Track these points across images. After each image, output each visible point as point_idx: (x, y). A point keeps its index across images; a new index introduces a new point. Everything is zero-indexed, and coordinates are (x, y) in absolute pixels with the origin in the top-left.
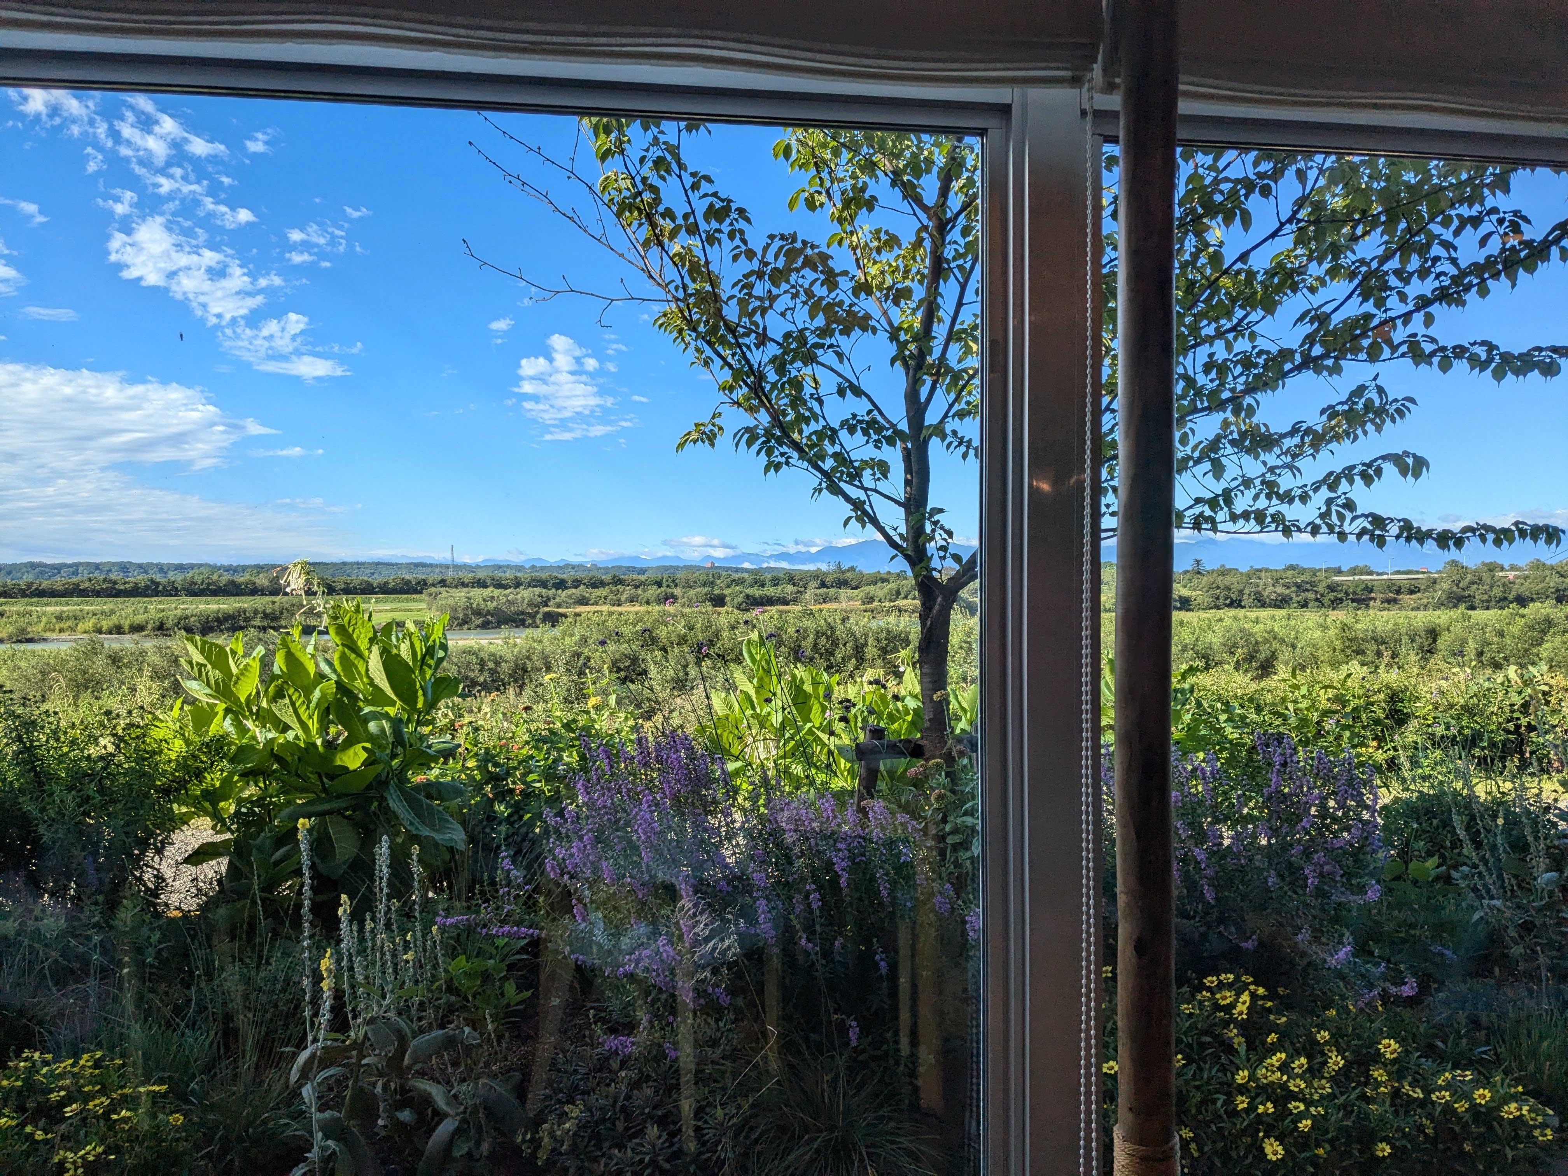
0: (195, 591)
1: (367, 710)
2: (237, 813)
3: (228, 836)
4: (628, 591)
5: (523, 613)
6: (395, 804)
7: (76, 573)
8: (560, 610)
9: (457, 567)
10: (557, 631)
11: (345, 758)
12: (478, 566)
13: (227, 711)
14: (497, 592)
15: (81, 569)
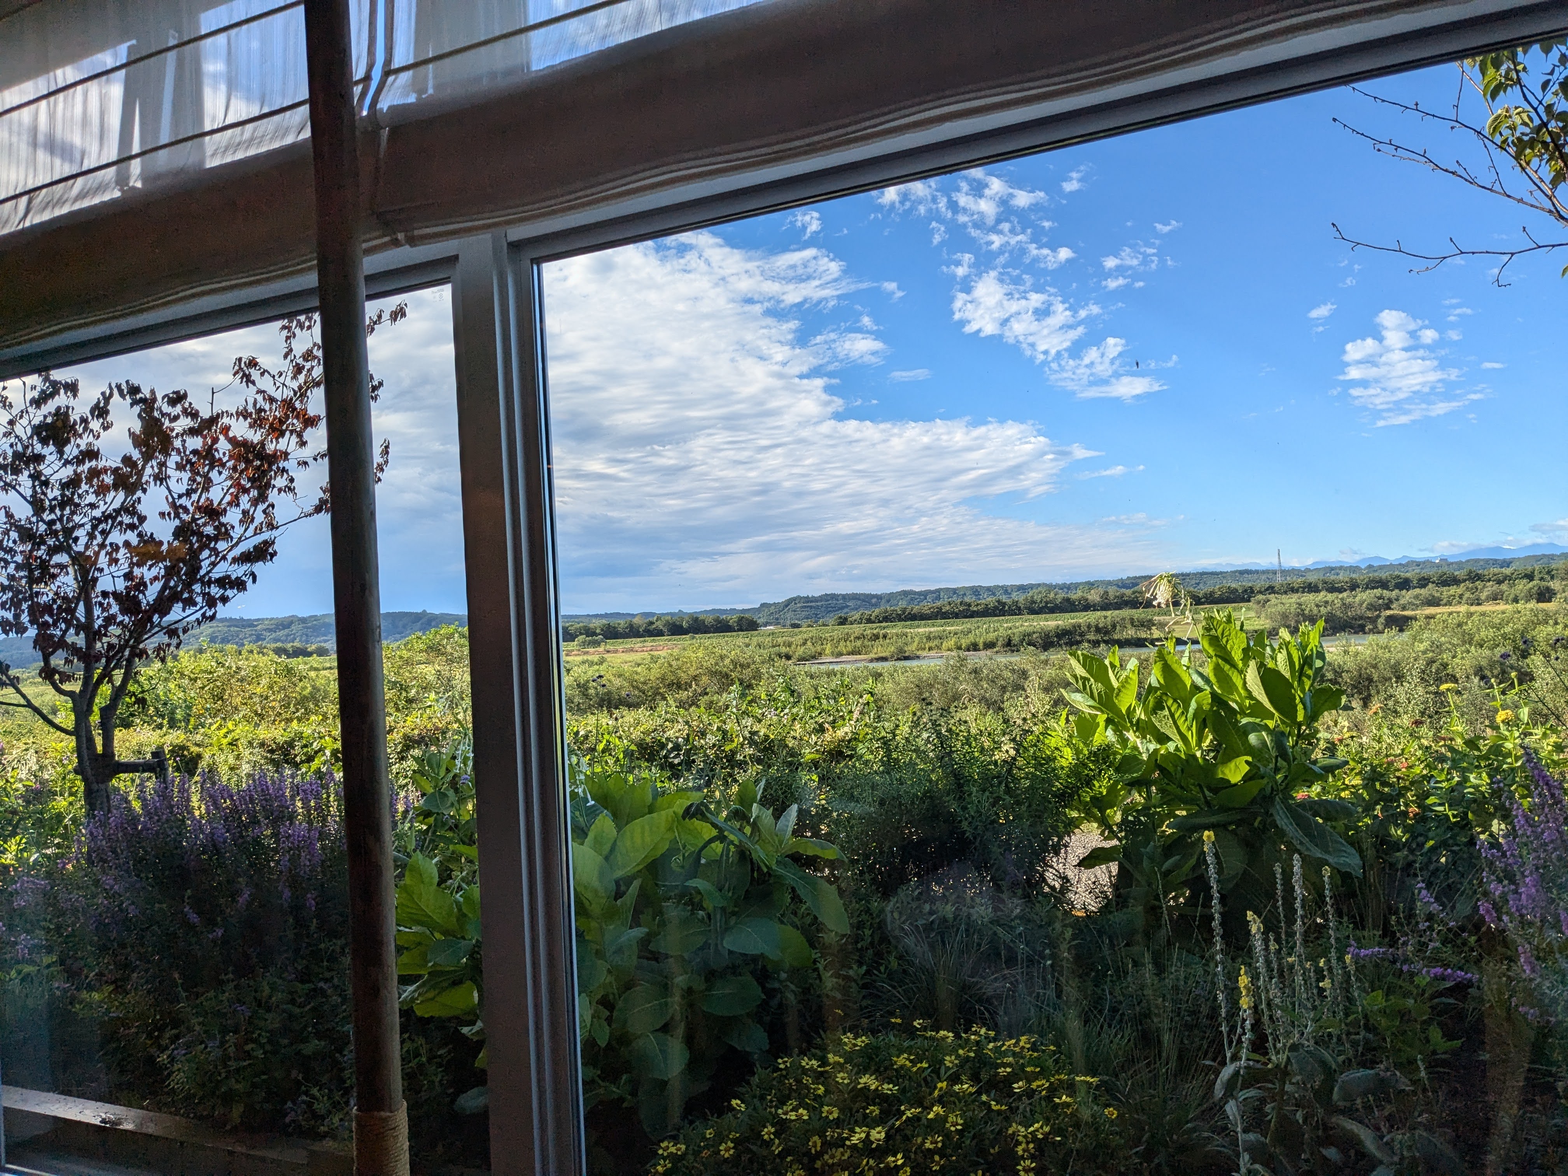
0: (1035, 609)
1: (1244, 721)
2: (1124, 821)
3: (1115, 842)
4: (1490, 588)
5: (1361, 618)
6: (1282, 820)
7: (938, 598)
8: (1406, 613)
9: (1285, 572)
10: (1406, 636)
11: (1227, 771)
12: (1308, 570)
13: (1109, 721)
14: (1330, 597)
15: (942, 594)
